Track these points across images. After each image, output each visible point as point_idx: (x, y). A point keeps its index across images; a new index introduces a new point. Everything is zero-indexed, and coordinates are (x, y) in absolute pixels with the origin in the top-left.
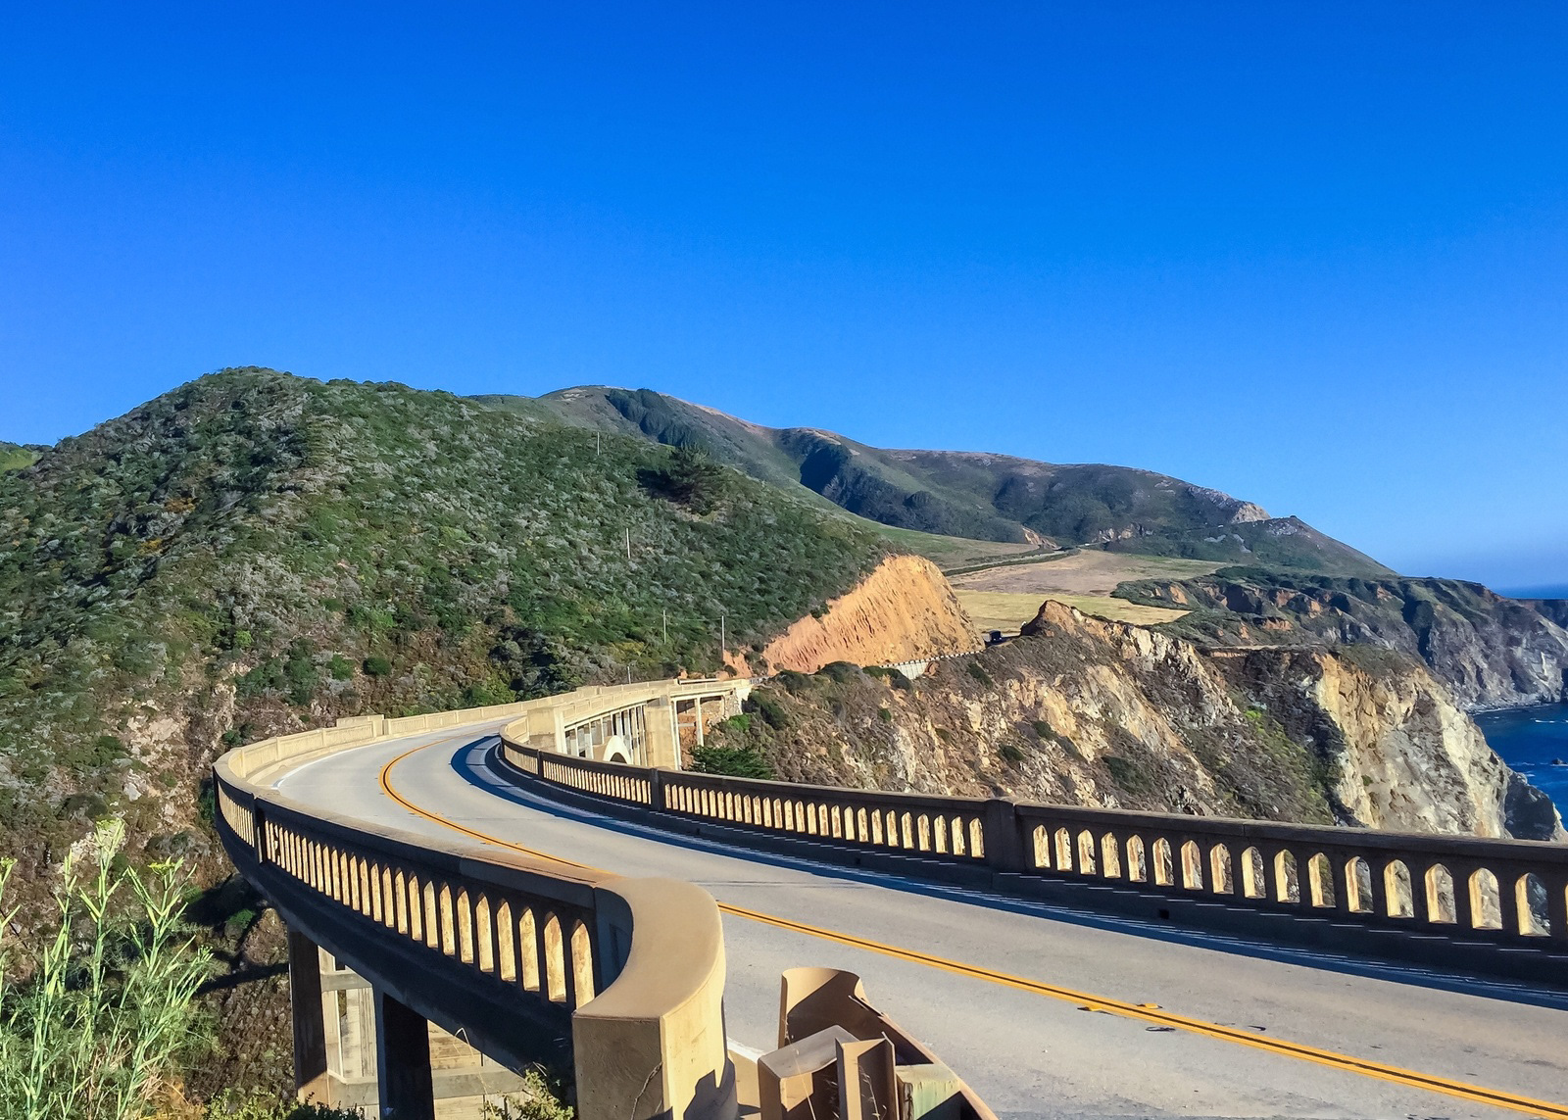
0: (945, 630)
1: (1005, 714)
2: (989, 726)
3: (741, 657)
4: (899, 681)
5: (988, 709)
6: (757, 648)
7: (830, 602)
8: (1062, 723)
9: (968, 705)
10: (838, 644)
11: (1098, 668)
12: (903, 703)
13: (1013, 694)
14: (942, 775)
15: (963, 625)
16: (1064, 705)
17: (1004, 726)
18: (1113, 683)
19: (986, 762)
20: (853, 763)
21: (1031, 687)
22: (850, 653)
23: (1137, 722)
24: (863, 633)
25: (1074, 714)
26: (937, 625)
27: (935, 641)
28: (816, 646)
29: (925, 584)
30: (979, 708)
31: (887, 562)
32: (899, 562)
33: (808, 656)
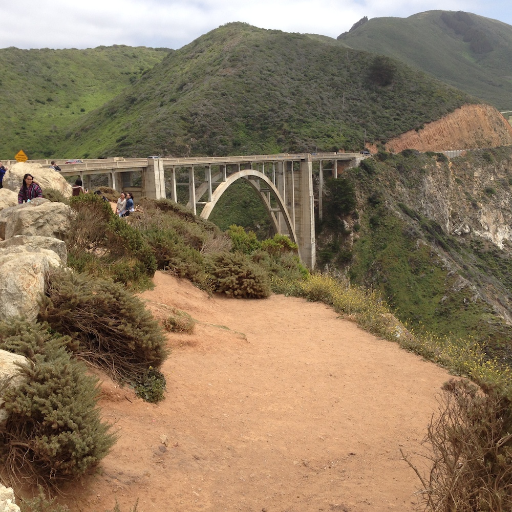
0: (486, 137)
1: (495, 174)
2: (484, 178)
3: (374, 146)
4: (442, 158)
5: (486, 171)
6: (384, 143)
7: (425, 125)
9: (475, 169)
10: (424, 142)
12: (439, 167)
13: (503, 166)
14: (449, 196)
15: (500, 135)
17: (492, 179)
19: (475, 193)
20: (400, 189)
22: (429, 145)
24: (437, 137)
26: (482, 135)
27: (478, 142)
28: (413, 142)
29: (482, 117)
30: (481, 171)
31: (464, 108)
32: (471, 108)
33: (408, 146)
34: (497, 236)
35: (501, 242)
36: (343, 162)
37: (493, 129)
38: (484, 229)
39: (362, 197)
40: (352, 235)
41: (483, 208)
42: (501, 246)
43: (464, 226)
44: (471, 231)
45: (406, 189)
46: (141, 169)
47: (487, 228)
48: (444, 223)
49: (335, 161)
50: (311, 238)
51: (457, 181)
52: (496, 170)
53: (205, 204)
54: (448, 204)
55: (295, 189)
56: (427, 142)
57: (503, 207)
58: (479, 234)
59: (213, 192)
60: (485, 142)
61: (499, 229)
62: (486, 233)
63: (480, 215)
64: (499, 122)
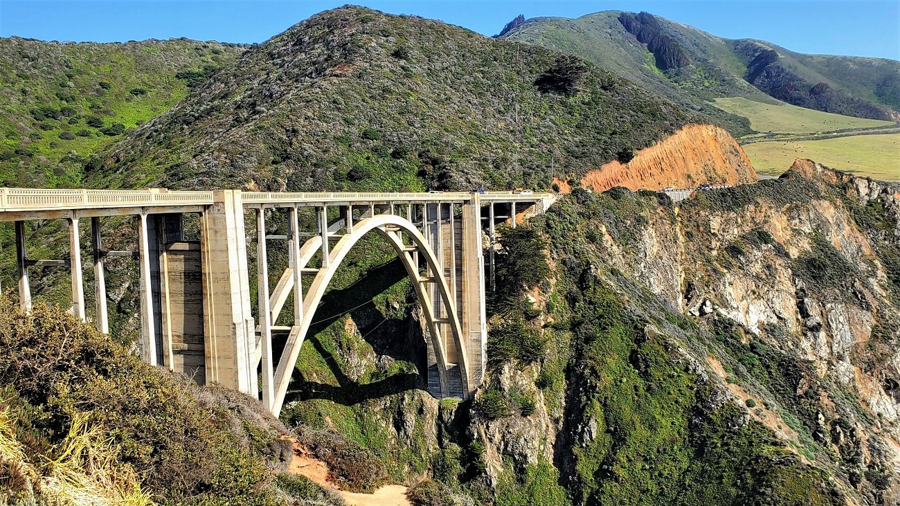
0: (720, 173)
1: (738, 225)
2: (723, 232)
4: (664, 200)
5: (727, 221)
6: (578, 178)
7: (636, 152)
8: (781, 233)
9: (712, 218)
10: (635, 177)
11: (821, 202)
12: (662, 214)
13: (748, 214)
15: (737, 170)
16: (785, 223)
17: (736, 233)
18: (828, 211)
19: (714, 253)
21: (763, 210)
22: (643, 183)
23: (840, 237)
24: (654, 171)
25: (792, 229)
26: (714, 169)
28: (619, 178)
29: (712, 143)
30: (719, 221)
31: (685, 129)
32: (695, 129)
33: (612, 183)
34: (749, 317)
35: (757, 325)
36: (522, 206)
37: (728, 161)
38: (732, 308)
39: (553, 259)
40: (542, 318)
41: (728, 275)
42: (757, 331)
43: (704, 303)
44: (714, 309)
45: (618, 246)
46: (201, 210)
47: (735, 306)
48: (675, 298)
49: (510, 204)
50: (480, 324)
51: (689, 235)
52: (739, 220)
53: (317, 272)
54: (678, 270)
55: (456, 246)
56: (640, 178)
57: (754, 274)
58: (726, 314)
59: (330, 252)
60: (718, 179)
61: (751, 308)
62: (734, 313)
63: (724, 285)
64: (734, 151)
